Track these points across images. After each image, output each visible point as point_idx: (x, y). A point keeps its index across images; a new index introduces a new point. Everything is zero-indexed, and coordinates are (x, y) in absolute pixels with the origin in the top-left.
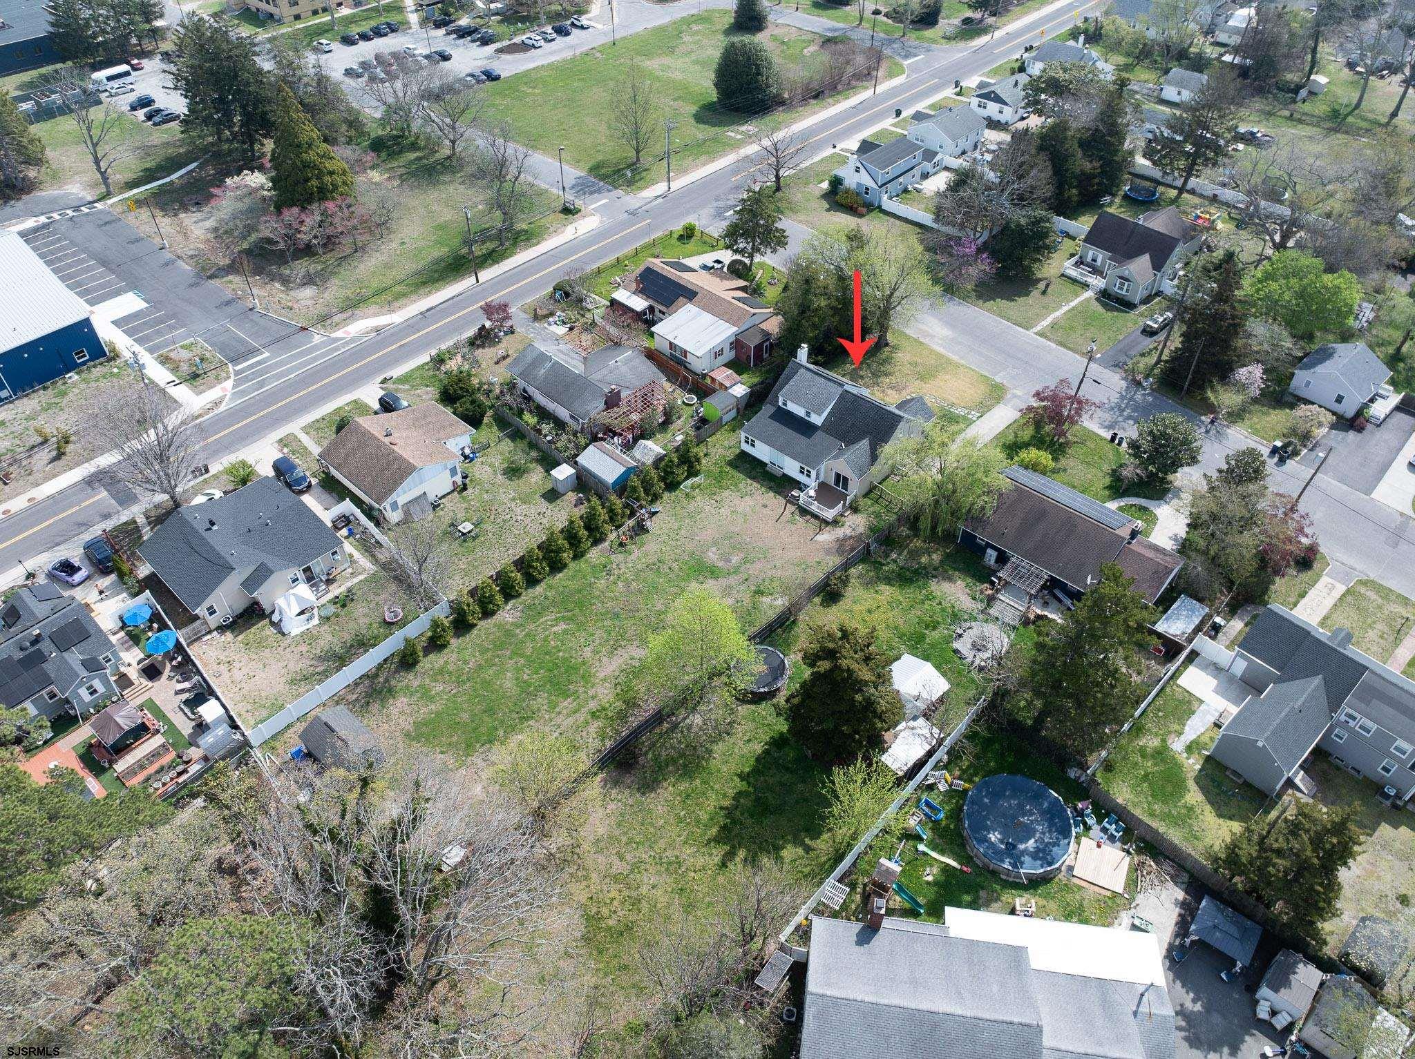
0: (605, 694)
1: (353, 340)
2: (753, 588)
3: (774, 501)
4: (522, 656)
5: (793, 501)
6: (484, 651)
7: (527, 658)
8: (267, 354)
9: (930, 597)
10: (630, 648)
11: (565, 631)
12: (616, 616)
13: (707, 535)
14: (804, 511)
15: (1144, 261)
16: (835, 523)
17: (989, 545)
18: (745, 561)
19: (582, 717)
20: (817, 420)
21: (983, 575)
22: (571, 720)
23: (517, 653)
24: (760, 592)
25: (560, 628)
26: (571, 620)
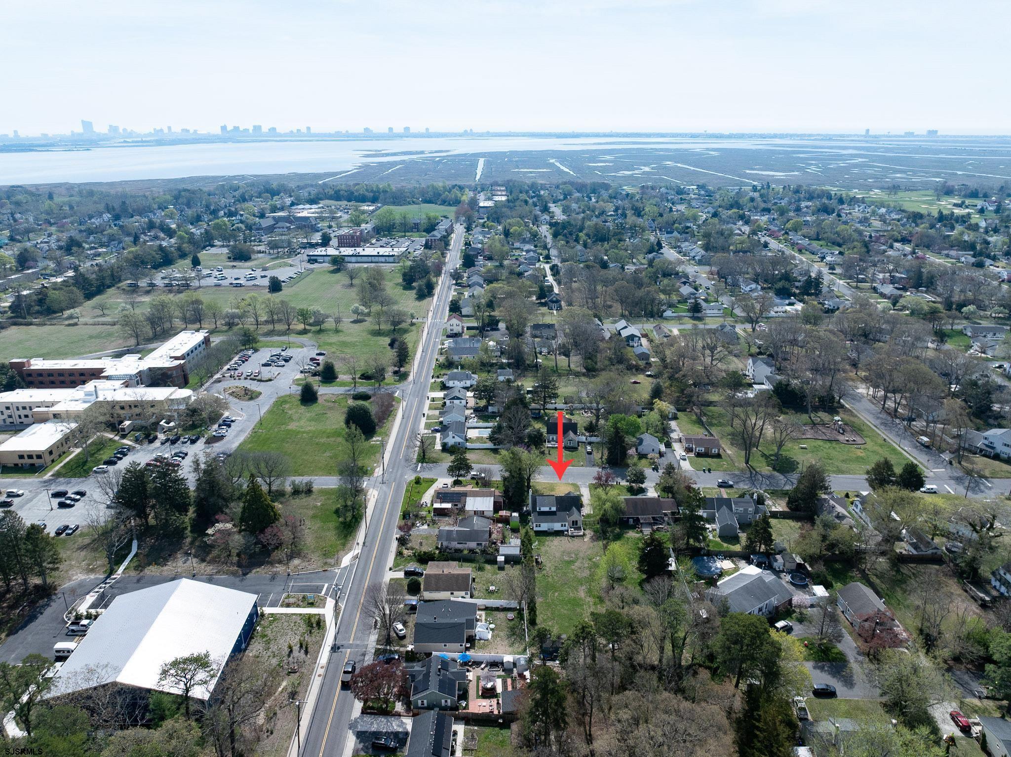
1: (352, 565)
2: (587, 559)
3: (562, 538)
4: (558, 605)
5: (567, 536)
6: (546, 610)
7: (560, 604)
8: (326, 585)
9: (628, 539)
10: (580, 588)
12: (565, 584)
13: (558, 555)
14: (573, 537)
15: (571, 434)
16: (584, 535)
17: (628, 518)
18: (576, 555)
20: (554, 509)
21: (633, 527)
23: (556, 605)
24: (590, 559)
25: (556, 594)
26: (556, 591)
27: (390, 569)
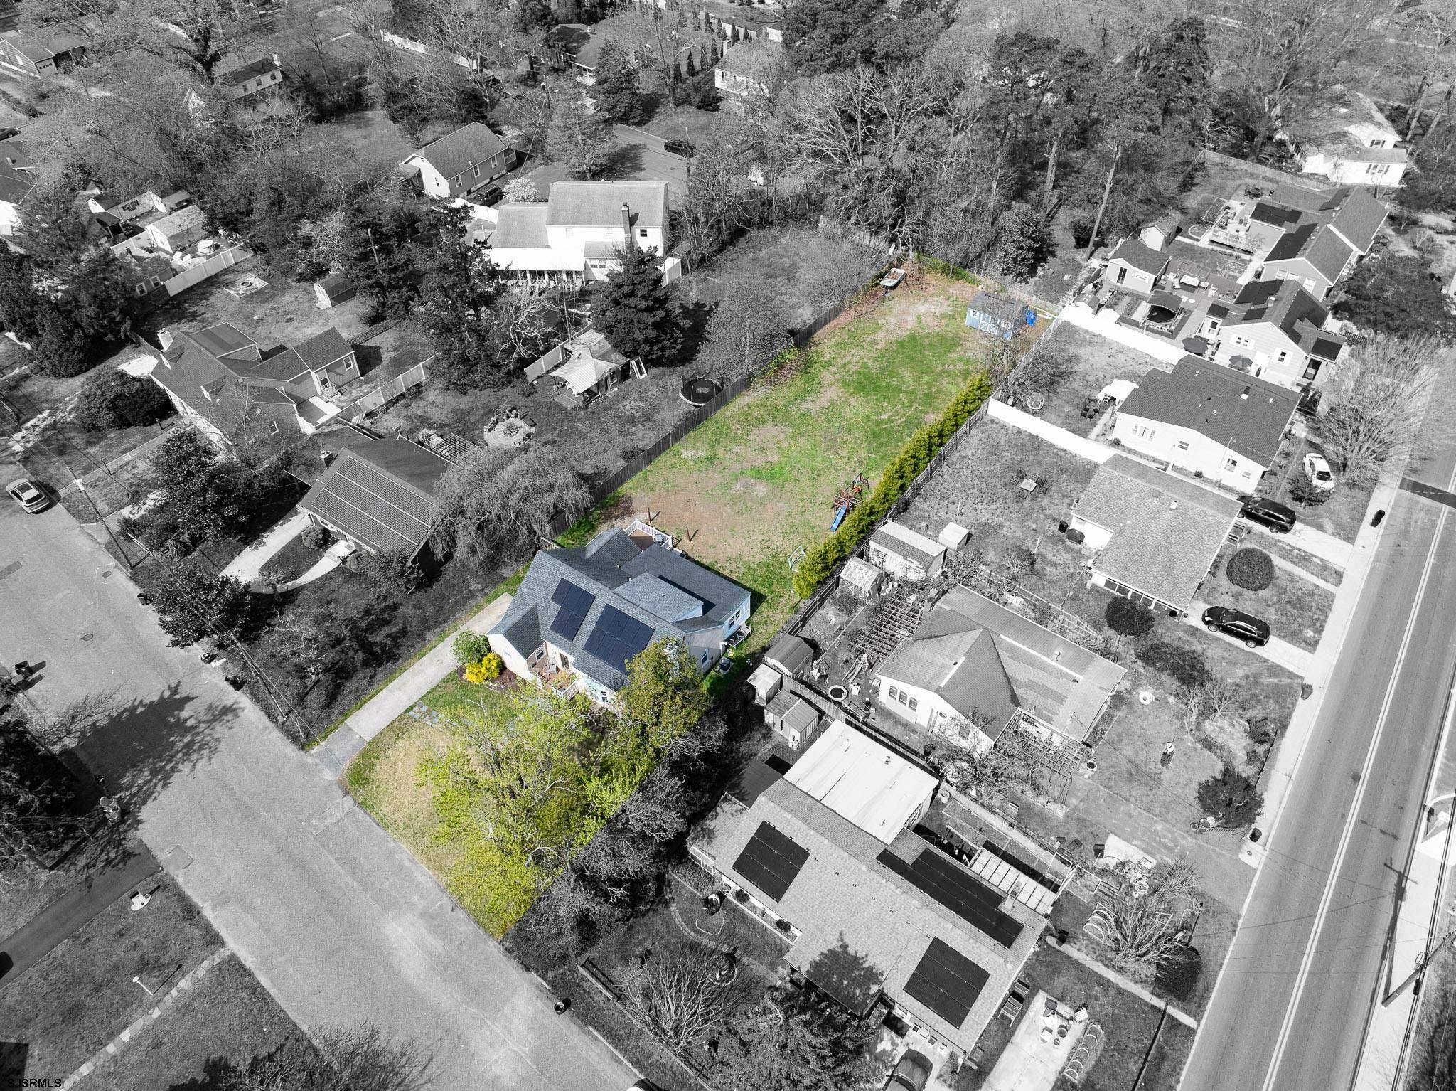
0: (826, 376)
2: (717, 462)
4: (907, 393)
6: (940, 391)
7: (900, 391)
10: (818, 408)
11: (878, 413)
12: (840, 429)
13: (771, 509)
18: (727, 487)
19: (839, 362)
22: (845, 360)
23: (910, 393)
24: (711, 459)
25: (884, 416)
26: (879, 423)
27: (1306, 690)
